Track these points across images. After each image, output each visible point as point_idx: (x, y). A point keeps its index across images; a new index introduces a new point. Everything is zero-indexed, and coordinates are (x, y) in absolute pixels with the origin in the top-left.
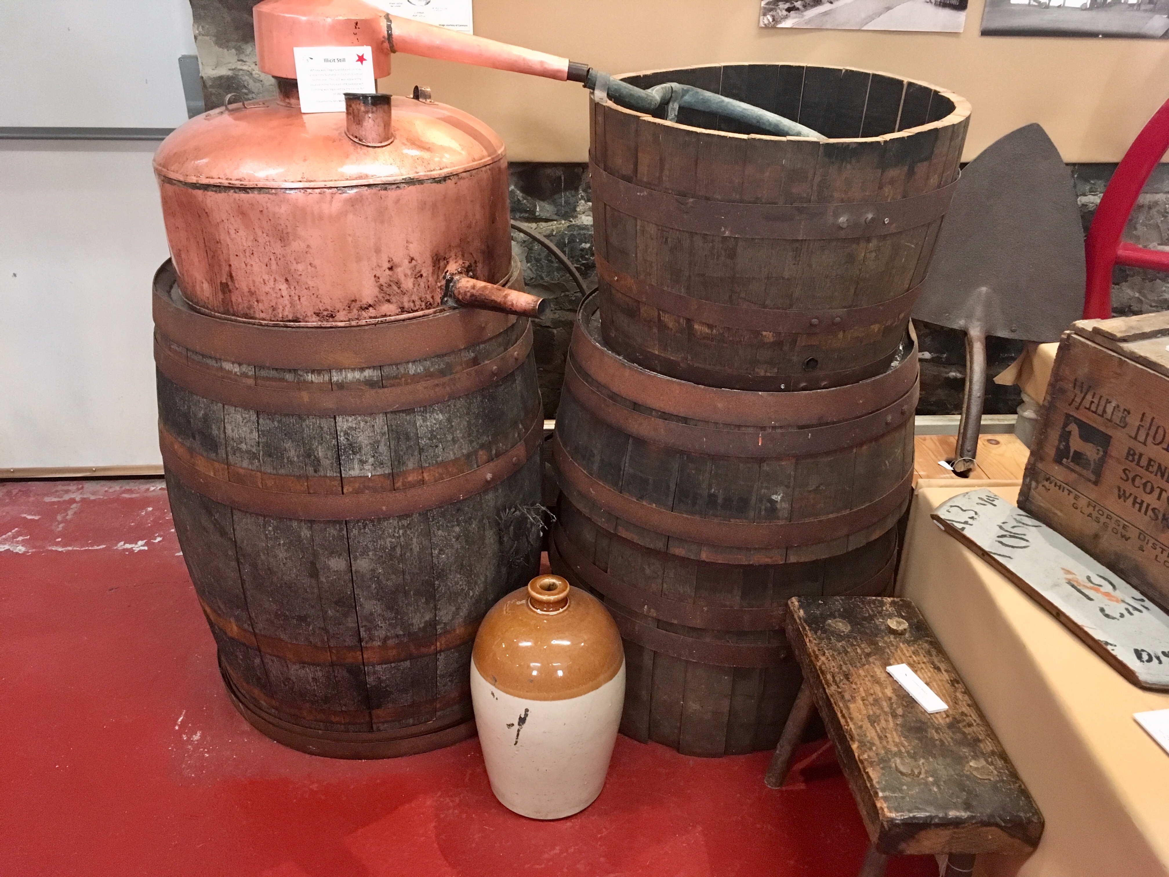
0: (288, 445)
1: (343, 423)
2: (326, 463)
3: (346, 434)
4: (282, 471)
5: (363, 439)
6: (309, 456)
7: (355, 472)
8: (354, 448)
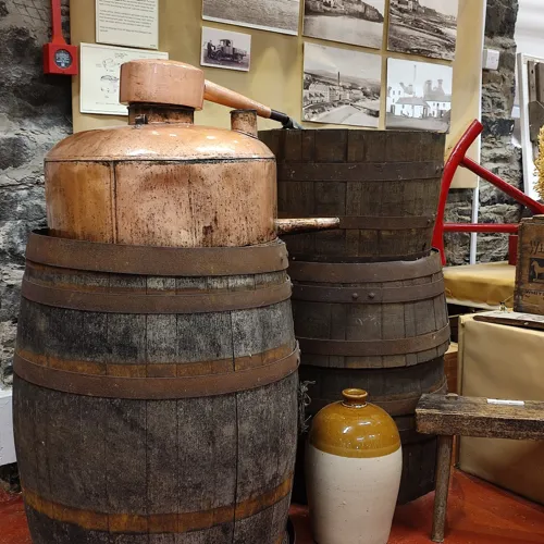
0: (199, 337)
1: (235, 317)
2: (225, 348)
3: (237, 324)
4: (193, 360)
5: (246, 328)
6: (214, 344)
7: (242, 354)
8: (241, 335)
